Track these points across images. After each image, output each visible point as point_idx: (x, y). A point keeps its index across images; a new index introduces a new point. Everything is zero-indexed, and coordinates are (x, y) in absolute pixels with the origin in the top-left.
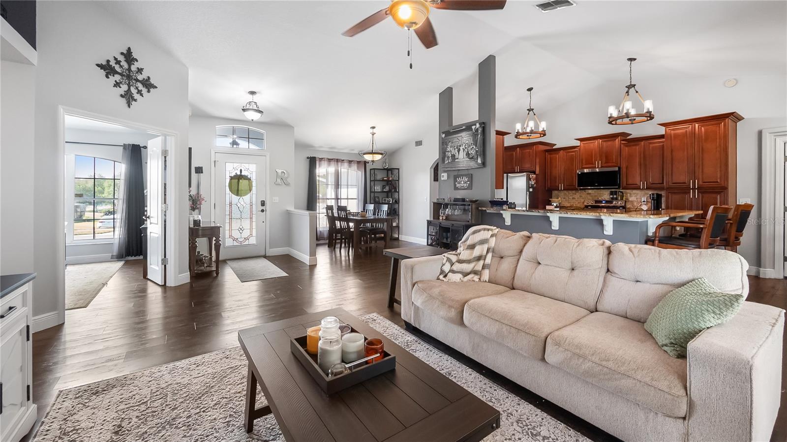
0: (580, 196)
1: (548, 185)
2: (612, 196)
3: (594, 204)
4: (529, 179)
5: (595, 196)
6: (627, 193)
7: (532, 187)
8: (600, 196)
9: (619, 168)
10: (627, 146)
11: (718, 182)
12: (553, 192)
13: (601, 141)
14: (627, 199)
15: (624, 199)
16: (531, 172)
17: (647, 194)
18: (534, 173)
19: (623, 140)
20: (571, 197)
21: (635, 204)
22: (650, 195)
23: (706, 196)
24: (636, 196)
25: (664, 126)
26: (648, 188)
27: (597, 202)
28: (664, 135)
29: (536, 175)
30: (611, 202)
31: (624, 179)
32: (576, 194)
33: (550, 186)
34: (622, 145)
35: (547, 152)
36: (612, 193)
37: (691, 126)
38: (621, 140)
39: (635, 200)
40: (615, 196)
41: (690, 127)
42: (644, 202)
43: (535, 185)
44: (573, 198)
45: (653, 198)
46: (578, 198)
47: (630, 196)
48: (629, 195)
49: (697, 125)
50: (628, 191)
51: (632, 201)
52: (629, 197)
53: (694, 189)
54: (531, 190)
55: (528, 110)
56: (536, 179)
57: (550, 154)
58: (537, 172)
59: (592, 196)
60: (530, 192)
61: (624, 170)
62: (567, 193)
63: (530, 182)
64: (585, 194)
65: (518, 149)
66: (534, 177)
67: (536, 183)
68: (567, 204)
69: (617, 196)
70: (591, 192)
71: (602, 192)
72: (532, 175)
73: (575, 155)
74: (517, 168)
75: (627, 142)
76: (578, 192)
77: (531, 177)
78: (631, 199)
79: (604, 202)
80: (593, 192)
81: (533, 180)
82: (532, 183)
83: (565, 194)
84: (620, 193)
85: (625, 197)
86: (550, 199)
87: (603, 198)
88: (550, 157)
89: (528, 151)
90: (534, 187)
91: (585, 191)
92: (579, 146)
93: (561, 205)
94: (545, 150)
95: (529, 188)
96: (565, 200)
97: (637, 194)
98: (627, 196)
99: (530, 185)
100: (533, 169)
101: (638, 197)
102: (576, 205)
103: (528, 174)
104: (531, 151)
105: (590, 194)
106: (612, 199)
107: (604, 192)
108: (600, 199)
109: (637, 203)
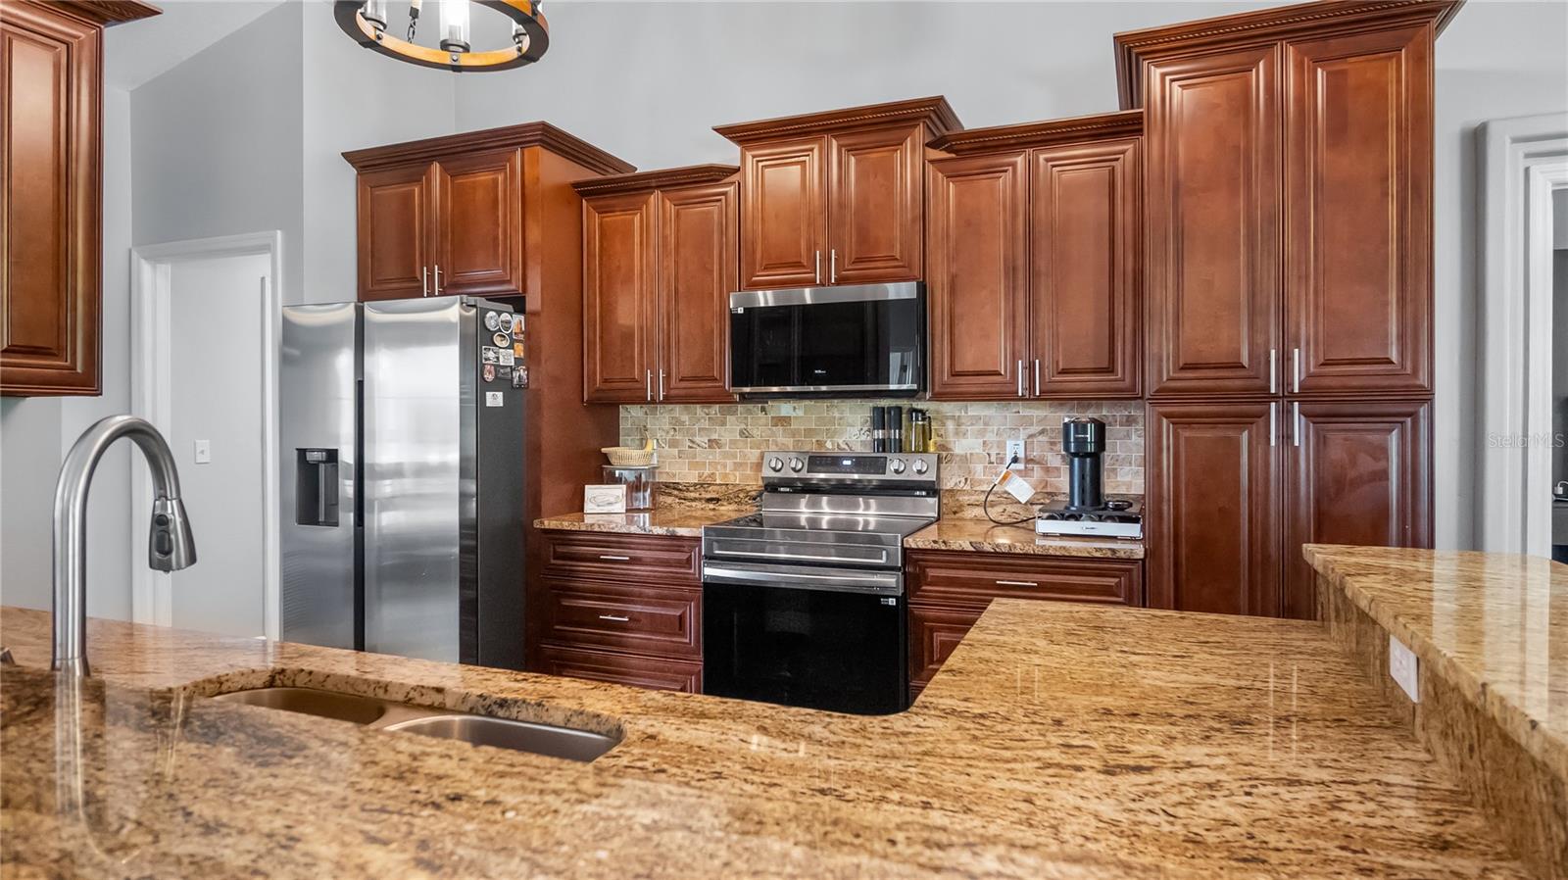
0: (742, 433)
1: (594, 375)
2: (879, 434)
3: (805, 474)
4: (476, 339)
5: (809, 432)
6: (943, 420)
7: (502, 382)
8: (831, 434)
10: (951, 174)
11: (1389, 361)
12: (622, 413)
14: (943, 447)
15: (932, 449)
16: (488, 299)
17: (1027, 422)
18: (518, 303)
20: (702, 439)
21: (978, 469)
22: (1060, 426)
23: (1338, 434)
24: (982, 433)
26: (1050, 395)
27: (816, 461)
29: (530, 316)
30: (879, 465)
31: (939, 347)
32: (723, 424)
33: (606, 381)
35: (583, 194)
36: (880, 419)
39: (979, 450)
40: (895, 434)
42: (1015, 460)
43: (524, 374)
44: (713, 443)
46: (732, 441)
47: (957, 433)
48: (951, 425)
50: (948, 408)
51: (965, 459)
52: (951, 438)
53: (1283, 397)
54: (495, 399)
56: (529, 336)
57: (601, 209)
58: (533, 302)
59: (792, 430)
60: (484, 414)
61: (941, 299)
62: (685, 418)
63: (491, 355)
64: (763, 421)
65: (436, 167)
66: (514, 327)
67: (531, 358)
68: (686, 475)
69: (903, 431)
70: (792, 414)
71: (837, 415)
72: (499, 313)
73: (716, 217)
74: (431, 278)
75: (954, 155)
76: (735, 413)
77: (493, 322)
78: (960, 447)
79: (847, 463)
80: (800, 413)
81: (505, 344)
82: (498, 358)
83: (676, 424)
84: (917, 419)
85: (938, 439)
86: (604, 450)
87: (840, 442)
88: (601, 225)
89: (484, 177)
90: (516, 381)
91: (763, 409)
92: (737, 170)
93: (661, 479)
94: (576, 185)
95: (483, 386)
96: (675, 451)
97: (986, 424)
98: (942, 432)
99: (490, 372)
100: (509, 282)
101: (991, 437)
102: (726, 475)
103: (474, 306)
104: (500, 178)
105: (784, 421)
106: (882, 445)
107: (847, 414)
108: (829, 445)
109: (985, 467)
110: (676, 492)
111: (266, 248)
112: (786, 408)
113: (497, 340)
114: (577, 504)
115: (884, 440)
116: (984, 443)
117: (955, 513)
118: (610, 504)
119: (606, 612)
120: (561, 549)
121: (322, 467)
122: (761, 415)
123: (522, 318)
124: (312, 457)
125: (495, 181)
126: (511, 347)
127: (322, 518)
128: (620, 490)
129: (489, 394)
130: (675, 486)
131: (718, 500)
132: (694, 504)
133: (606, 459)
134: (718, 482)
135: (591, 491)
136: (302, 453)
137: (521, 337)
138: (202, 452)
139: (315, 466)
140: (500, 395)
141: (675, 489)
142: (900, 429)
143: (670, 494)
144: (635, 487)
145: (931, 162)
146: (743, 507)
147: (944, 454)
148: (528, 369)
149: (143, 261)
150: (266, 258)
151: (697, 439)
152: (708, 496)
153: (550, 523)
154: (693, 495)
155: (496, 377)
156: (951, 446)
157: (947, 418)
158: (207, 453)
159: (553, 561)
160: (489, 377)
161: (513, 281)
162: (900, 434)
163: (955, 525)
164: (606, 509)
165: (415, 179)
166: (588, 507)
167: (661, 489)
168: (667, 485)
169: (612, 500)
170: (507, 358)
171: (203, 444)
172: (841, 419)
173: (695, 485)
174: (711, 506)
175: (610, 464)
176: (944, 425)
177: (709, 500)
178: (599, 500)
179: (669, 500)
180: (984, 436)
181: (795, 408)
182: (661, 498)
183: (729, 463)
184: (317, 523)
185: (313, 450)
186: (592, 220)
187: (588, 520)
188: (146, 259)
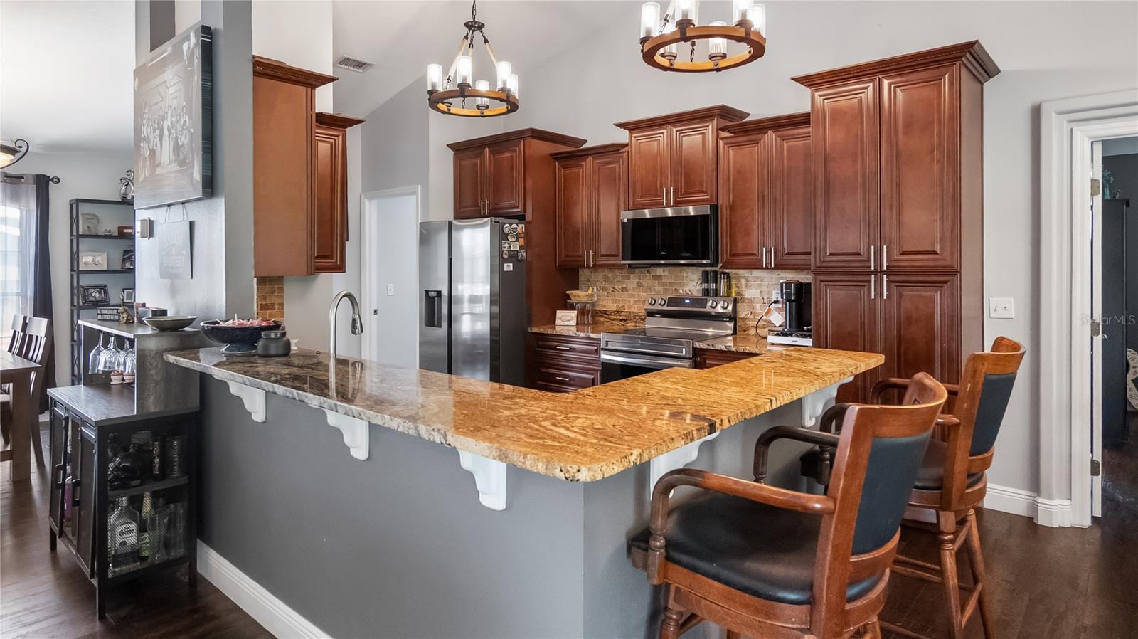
0: (638, 284)
1: (560, 254)
2: (705, 286)
3: (666, 308)
4: (500, 237)
5: (671, 284)
6: (738, 278)
7: (513, 257)
8: (682, 285)
9: (715, 208)
10: (731, 145)
11: (935, 253)
12: (580, 272)
13: (674, 130)
14: (739, 294)
15: (734, 295)
16: (505, 217)
18: (521, 218)
19: (723, 129)
20: (618, 287)
21: (758, 306)
22: (782, 284)
23: (908, 292)
24: (760, 286)
25: (809, 86)
26: (779, 266)
27: (671, 301)
28: (808, 115)
29: (528, 224)
30: (702, 303)
31: (725, 240)
32: (629, 279)
33: (567, 256)
34: (721, 143)
35: (557, 159)
36: (706, 278)
37: (871, 85)
38: (718, 130)
39: (758, 296)
40: (713, 286)
41: (871, 88)
42: (776, 302)
43: (524, 254)
44: (624, 289)
45: (788, 294)
46: (633, 289)
47: (746, 286)
48: (743, 281)
49: (886, 83)
50: (742, 272)
51: (750, 301)
52: (743, 288)
53: (878, 272)
54: (508, 267)
55: (466, 25)
56: (527, 235)
57: (565, 167)
58: (529, 217)
59: (663, 285)
60: (503, 275)
61: (725, 214)
62: (610, 275)
63: (506, 245)
64: (648, 277)
65: (487, 150)
66: (519, 230)
67: (527, 246)
68: (611, 306)
69: (718, 284)
70: (662, 274)
71: (685, 275)
72: (511, 225)
73: (617, 170)
74: (484, 205)
75: (732, 135)
76: (634, 273)
77: (507, 229)
78: (749, 293)
79: (687, 301)
80: (666, 273)
81: (514, 240)
82: (510, 247)
83: (606, 278)
84: (724, 278)
85: (737, 289)
86: (567, 292)
87: (687, 289)
88: (564, 173)
89: (508, 155)
90: (519, 258)
91: (648, 271)
92: (627, 145)
93: (598, 308)
94: (552, 155)
95: (502, 261)
96: (605, 293)
97: (762, 281)
98: (739, 285)
99: (506, 254)
100: (518, 208)
101: (764, 289)
102: (629, 307)
103: (498, 222)
104: (514, 155)
105: (658, 278)
106: (707, 292)
107: (690, 275)
108: (681, 291)
109: (761, 306)
110: (605, 316)
111: (414, 193)
112: (659, 271)
113: (510, 239)
114: (552, 320)
115: (708, 289)
116: (761, 292)
117: (745, 331)
118: (569, 321)
119: (560, 375)
120: (541, 343)
121: (436, 298)
122: (647, 274)
123: (523, 226)
124: (432, 294)
125: (512, 156)
126: (517, 240)
127: (436, 324)
128: (573, 314)
129: (505, 265)
130: (605, 312)
131: (625, 320)
132: (614, 322)
133: (568, 297)
134: (626, 310)
135: (560, 314)
136: (427, 292)
137: (523, 235)
138: (390, 290)
139: (433, 299)
140: (511, 265)
141: (605, 313)
142: (716, 283)
143: (603, 317)
144: (583, 313)
145: (722, 139)
146: (638, 325)
147: (740, 298)
148: (526, 252)
149: (366, 200)
150: (415, 197)
151: (616, 287)
152: (621, 318)
153: (535, 330)
154: (614, 317)
155: (509, 256)
156: (744, 293)
157: (741, 277)
158: (392, 290)
159: (537, 349)
160: (505, 257)
161: (520, 207)
162: (716, 286)
163: (745, 338)
164: (566, 324)
165: (478, 156)
166: (558, 322)
167: (597, 314)
168: (601, 311)
169: (570, 318)
170: (515, 246)
171: (391, 286)
172: (687, 277)
173: (615, 311)
174: (623, 324)
175: (570, 300)
176: (740, 281)
177: (621, 320)
178: (564, 318)
179: (602, 319)
180: (760, 288)
181: (664, 271)
182: (599, 319)
183: (632, 300)
184: (434, 326)
185: (431, 291)
186: (561, 172)
187: (558, 328)
188: (367, 198)
